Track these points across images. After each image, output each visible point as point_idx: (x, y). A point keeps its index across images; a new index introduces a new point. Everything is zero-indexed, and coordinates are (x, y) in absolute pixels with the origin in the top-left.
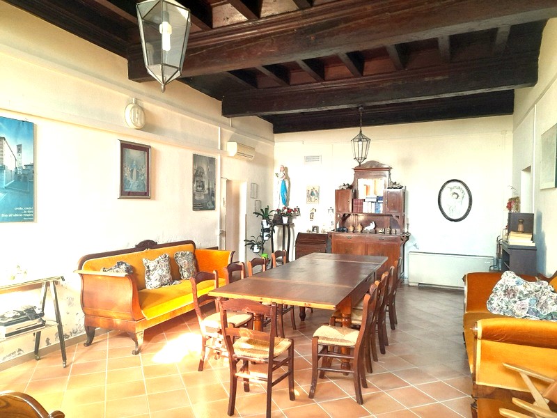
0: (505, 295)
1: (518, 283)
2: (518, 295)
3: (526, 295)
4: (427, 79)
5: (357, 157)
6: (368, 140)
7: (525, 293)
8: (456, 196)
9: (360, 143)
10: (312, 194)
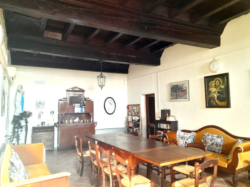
0: (181, 139)
1: (184, 134)
2: (186, 138)
3: (189, 138)
4: (129, 56)
5: (100, 85)
6: (105, 77)
7: (188, 137)
8: (110, 104)
9: (102, 78)
10: (40, 103)
